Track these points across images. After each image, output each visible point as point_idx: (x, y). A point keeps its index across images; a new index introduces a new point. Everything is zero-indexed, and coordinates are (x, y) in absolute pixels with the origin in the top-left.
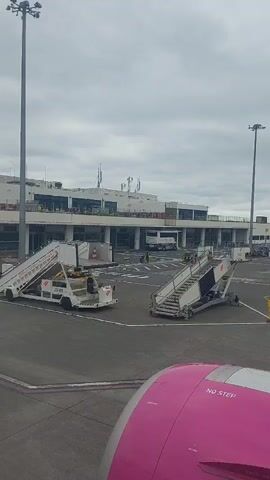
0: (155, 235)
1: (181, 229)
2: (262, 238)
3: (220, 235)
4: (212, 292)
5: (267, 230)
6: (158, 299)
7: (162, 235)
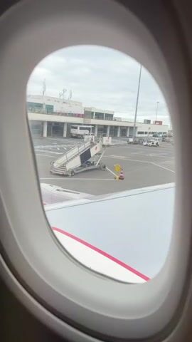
0: (76, 128)
1: (94, 125)
2: (146, 133)
3: (119, 130)
4: (90, 162)
5: (150, 128)
6: (55, 165)
7: (81, 128)
